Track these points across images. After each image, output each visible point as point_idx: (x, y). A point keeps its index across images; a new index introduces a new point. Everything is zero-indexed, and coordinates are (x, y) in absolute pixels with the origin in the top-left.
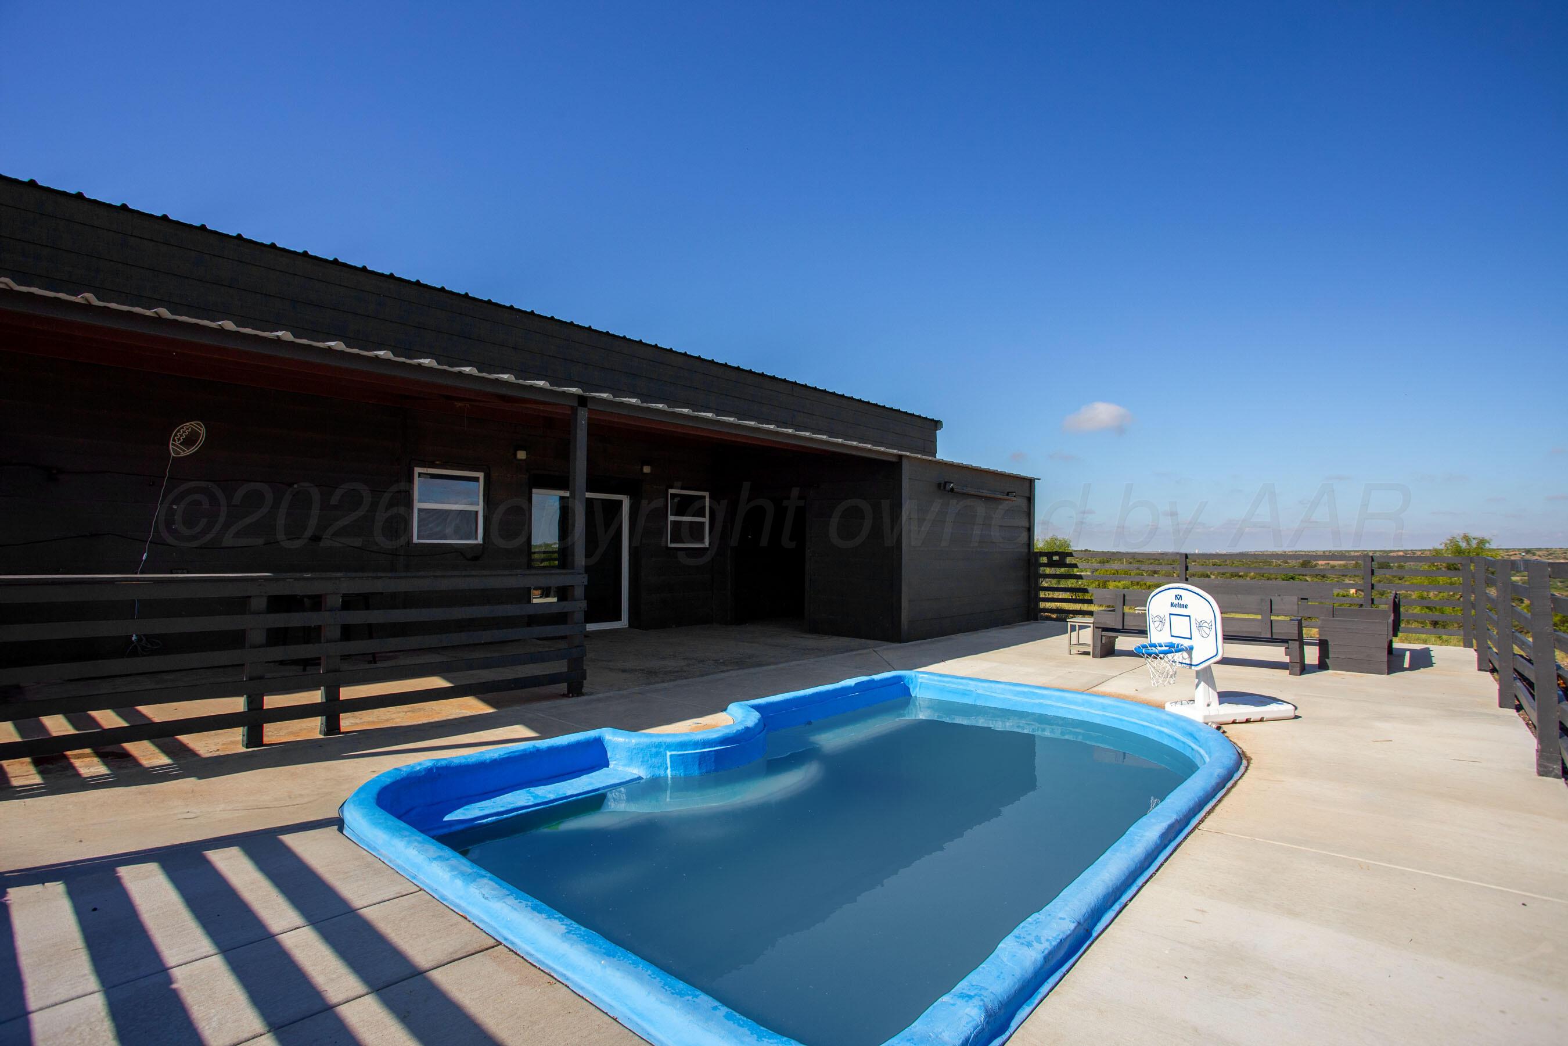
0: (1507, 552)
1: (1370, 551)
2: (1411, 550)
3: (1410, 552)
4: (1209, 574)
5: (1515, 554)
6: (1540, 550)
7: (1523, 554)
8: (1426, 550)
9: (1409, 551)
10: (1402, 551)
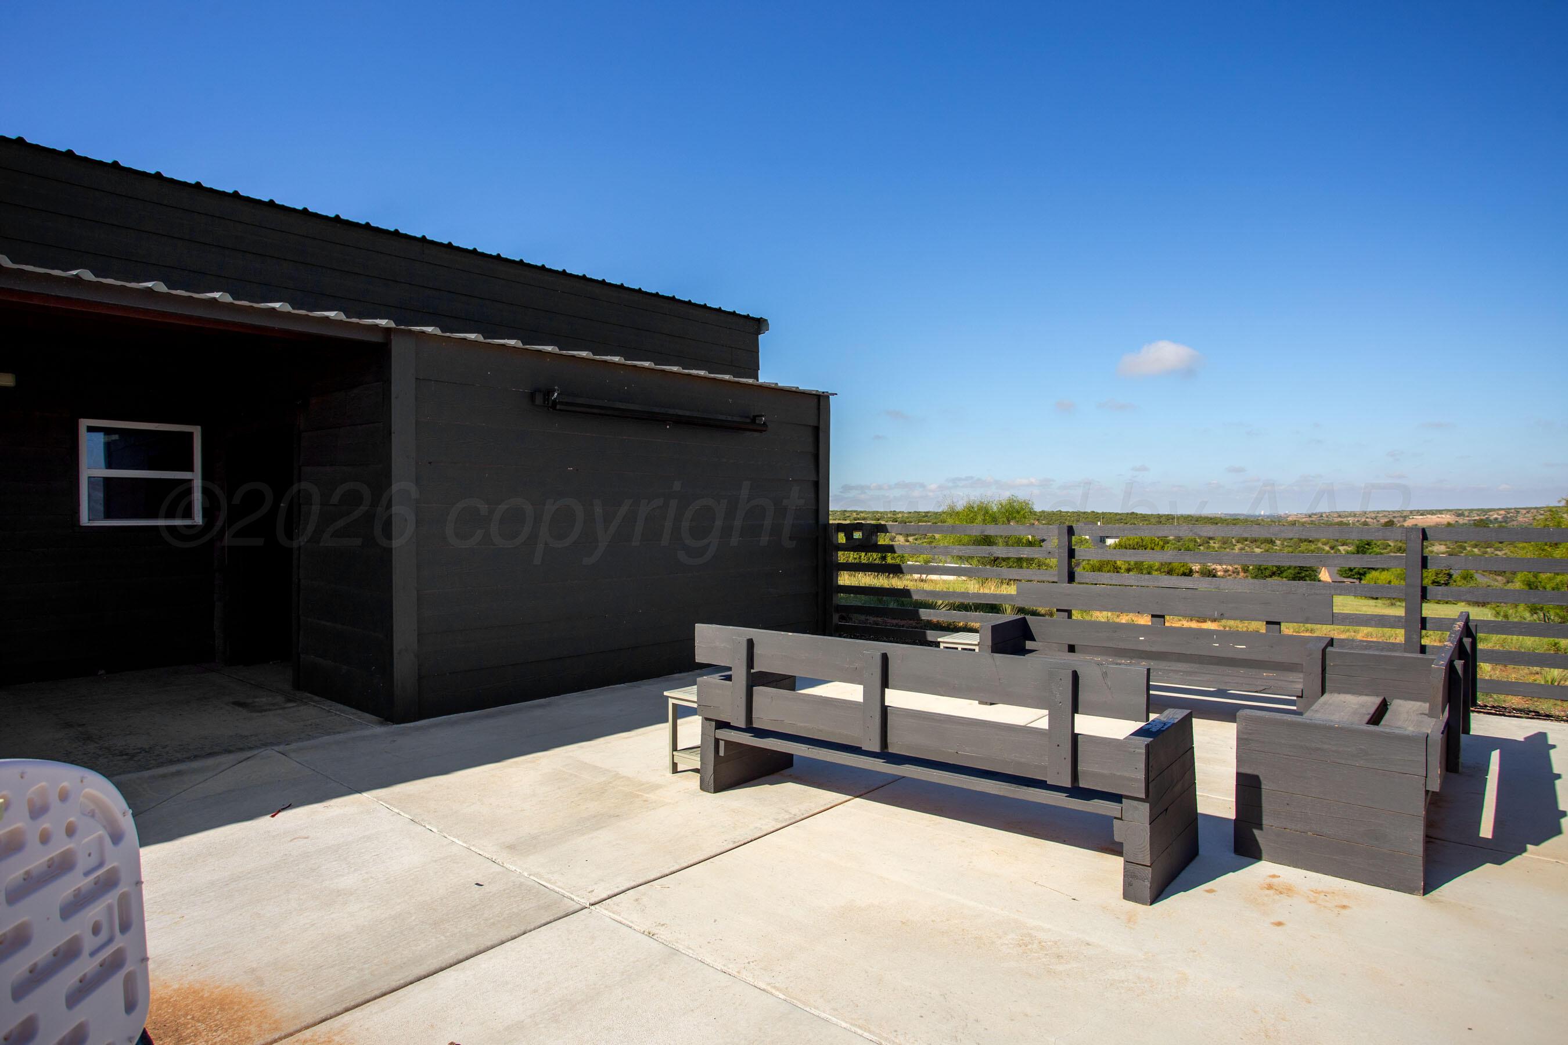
1: (1466, 510)
2: (1514, 509)
3: (1513, 511)
4: (1274, 539)
8: (1532, 508)
9: (1511, 509)
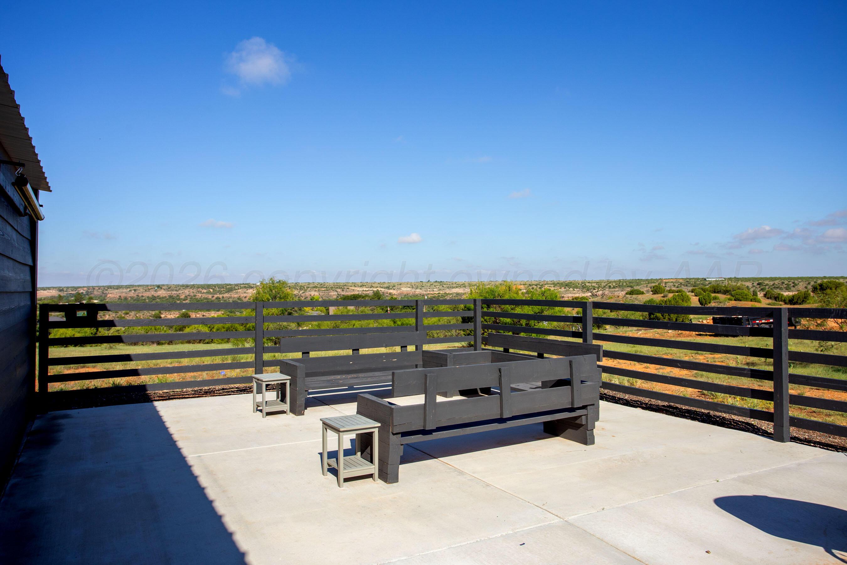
0: (147, 287)
5: (152, 288)
6: (164, 285)
7: (156, 288)
10: (86, 287)
